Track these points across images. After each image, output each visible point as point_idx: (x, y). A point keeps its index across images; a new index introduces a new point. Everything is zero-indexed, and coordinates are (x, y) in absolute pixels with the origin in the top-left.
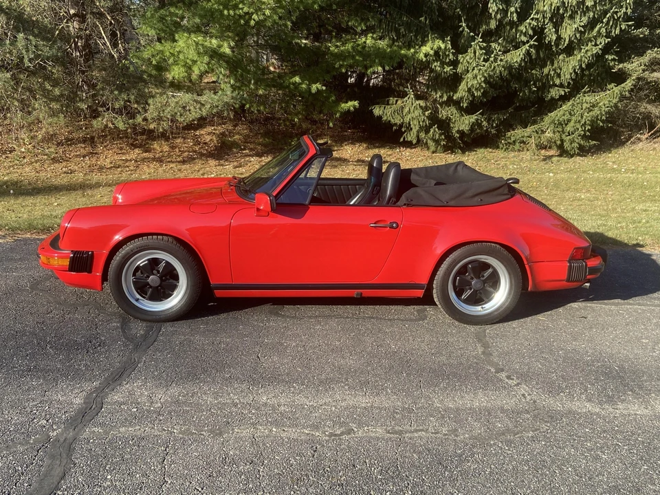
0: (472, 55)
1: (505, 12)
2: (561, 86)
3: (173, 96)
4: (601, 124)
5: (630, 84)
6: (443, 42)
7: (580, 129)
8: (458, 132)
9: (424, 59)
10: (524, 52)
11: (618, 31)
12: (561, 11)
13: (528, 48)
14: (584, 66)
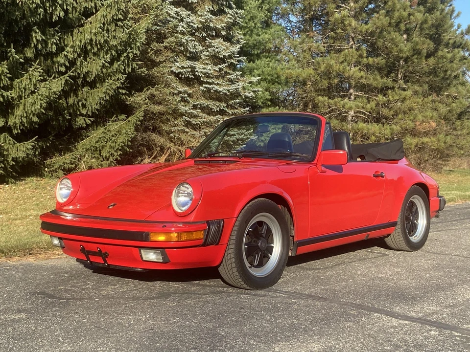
2: (87, 116)
8: (13, 159)
10: (63, 81)
11: (130, 70)
13: (68, 78)
14: (108, 98)
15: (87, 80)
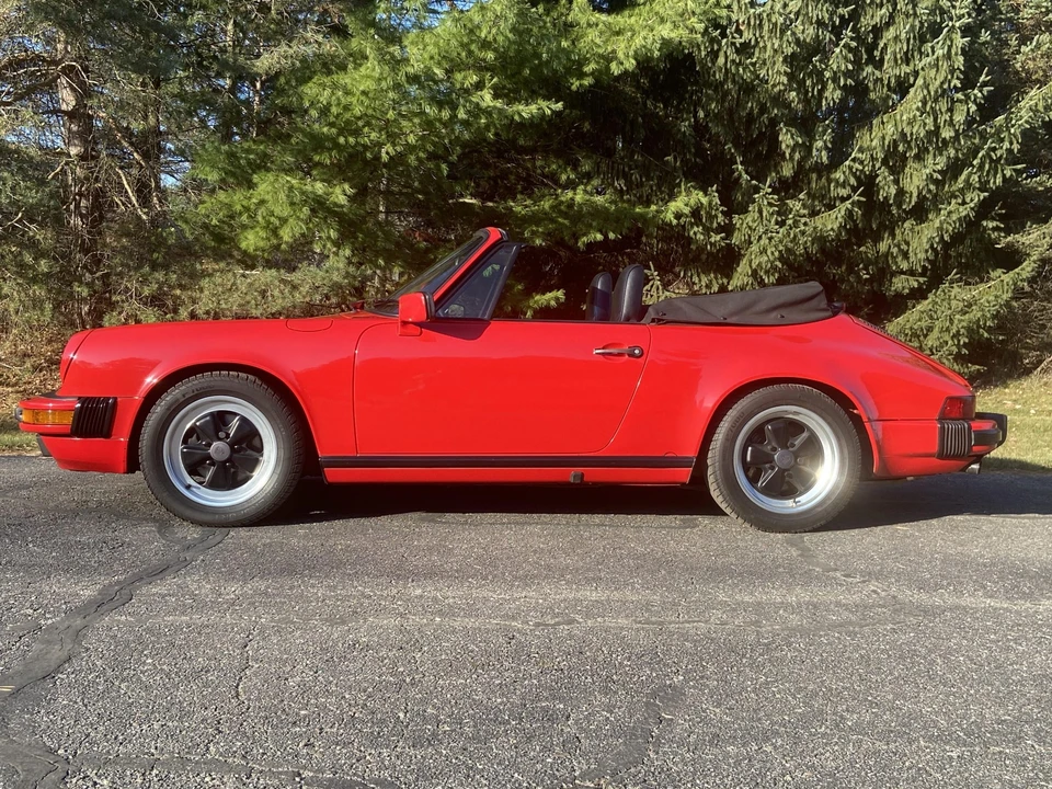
0: (757, 215)
1: (807, 149)
2: (911, 273)
3: (243, 276)
4: (986, 335)
5: (1029, 269)
6: (706, 194)
7: (950, 342)
9: (675, 222)
10: (843, 213)
12: (901, 148)
13: (849, 207)
14: (947, 238)
15: (905, 207)
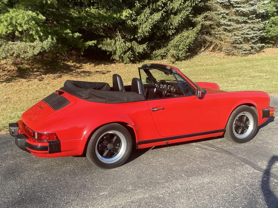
0: (144, 16)
2: (173, 29)
5: (199, 27)
6: (131, 10)
7: (185, 48)
8: (138, 53)
10: (161, 14)
11: (194, 5)
13: (163, 12)
14: (182, 20)
15: (173, 12)
